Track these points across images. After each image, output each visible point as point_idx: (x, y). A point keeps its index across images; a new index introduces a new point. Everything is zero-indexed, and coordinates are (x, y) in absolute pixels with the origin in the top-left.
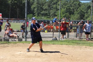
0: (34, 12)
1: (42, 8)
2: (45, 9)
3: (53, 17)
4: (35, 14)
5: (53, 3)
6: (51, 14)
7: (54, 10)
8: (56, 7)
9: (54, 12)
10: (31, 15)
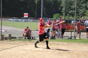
0: (62, 12)
1: (70, 7)
2: (73, 8)
3: (81, 17)
4: (62, 14)
5: (82, 1)
6: (80, 13)
7: (83, 9)
8: (86, 6)
9: (83, 11)
10: (58, 14)
